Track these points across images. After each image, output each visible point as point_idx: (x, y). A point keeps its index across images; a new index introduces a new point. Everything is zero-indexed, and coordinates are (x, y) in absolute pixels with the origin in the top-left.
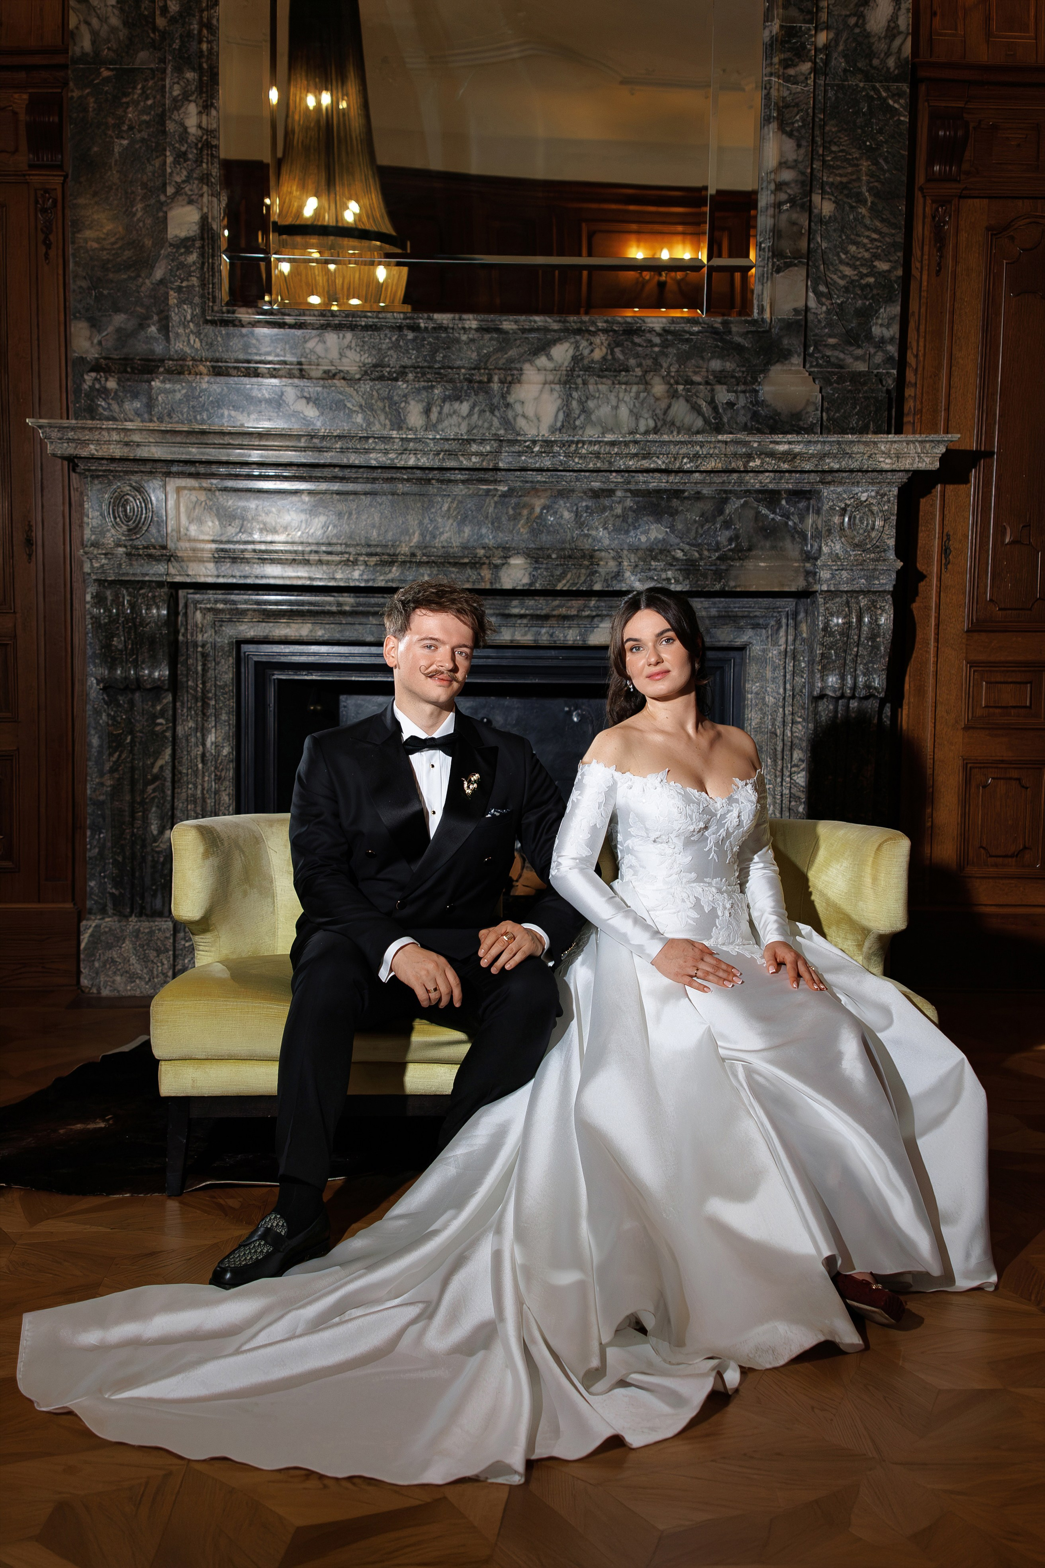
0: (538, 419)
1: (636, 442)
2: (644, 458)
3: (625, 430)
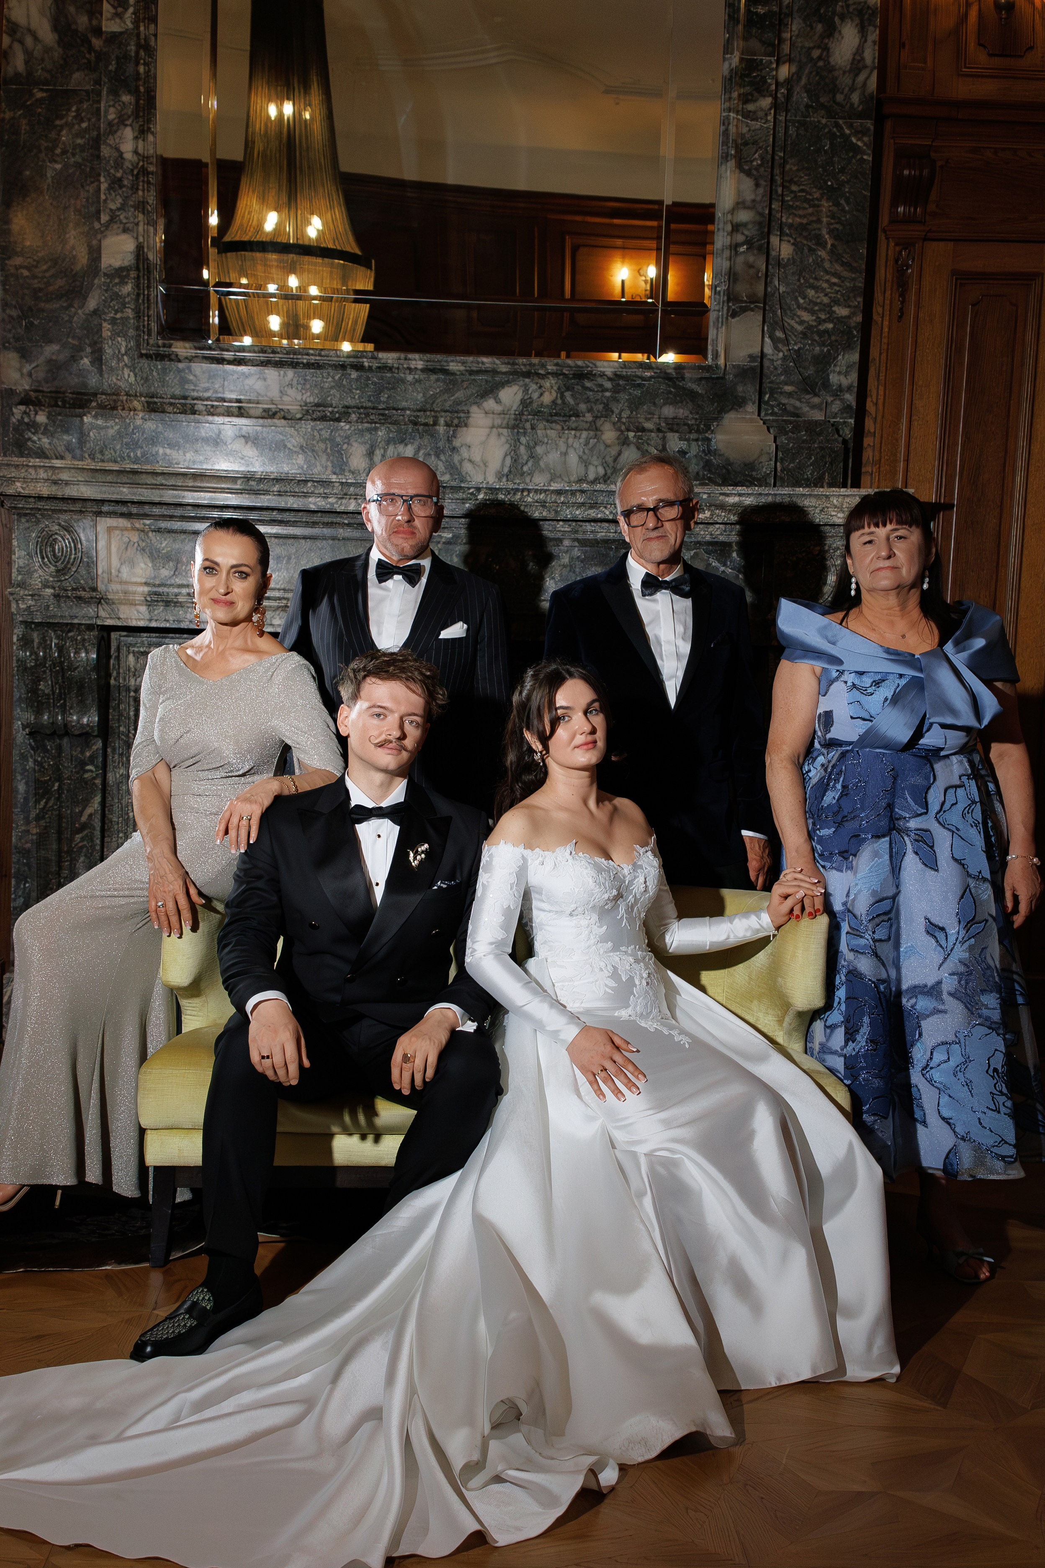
0: (485, 465)
1: (582, 492)
2: (591, 507)
3: (574, 478)
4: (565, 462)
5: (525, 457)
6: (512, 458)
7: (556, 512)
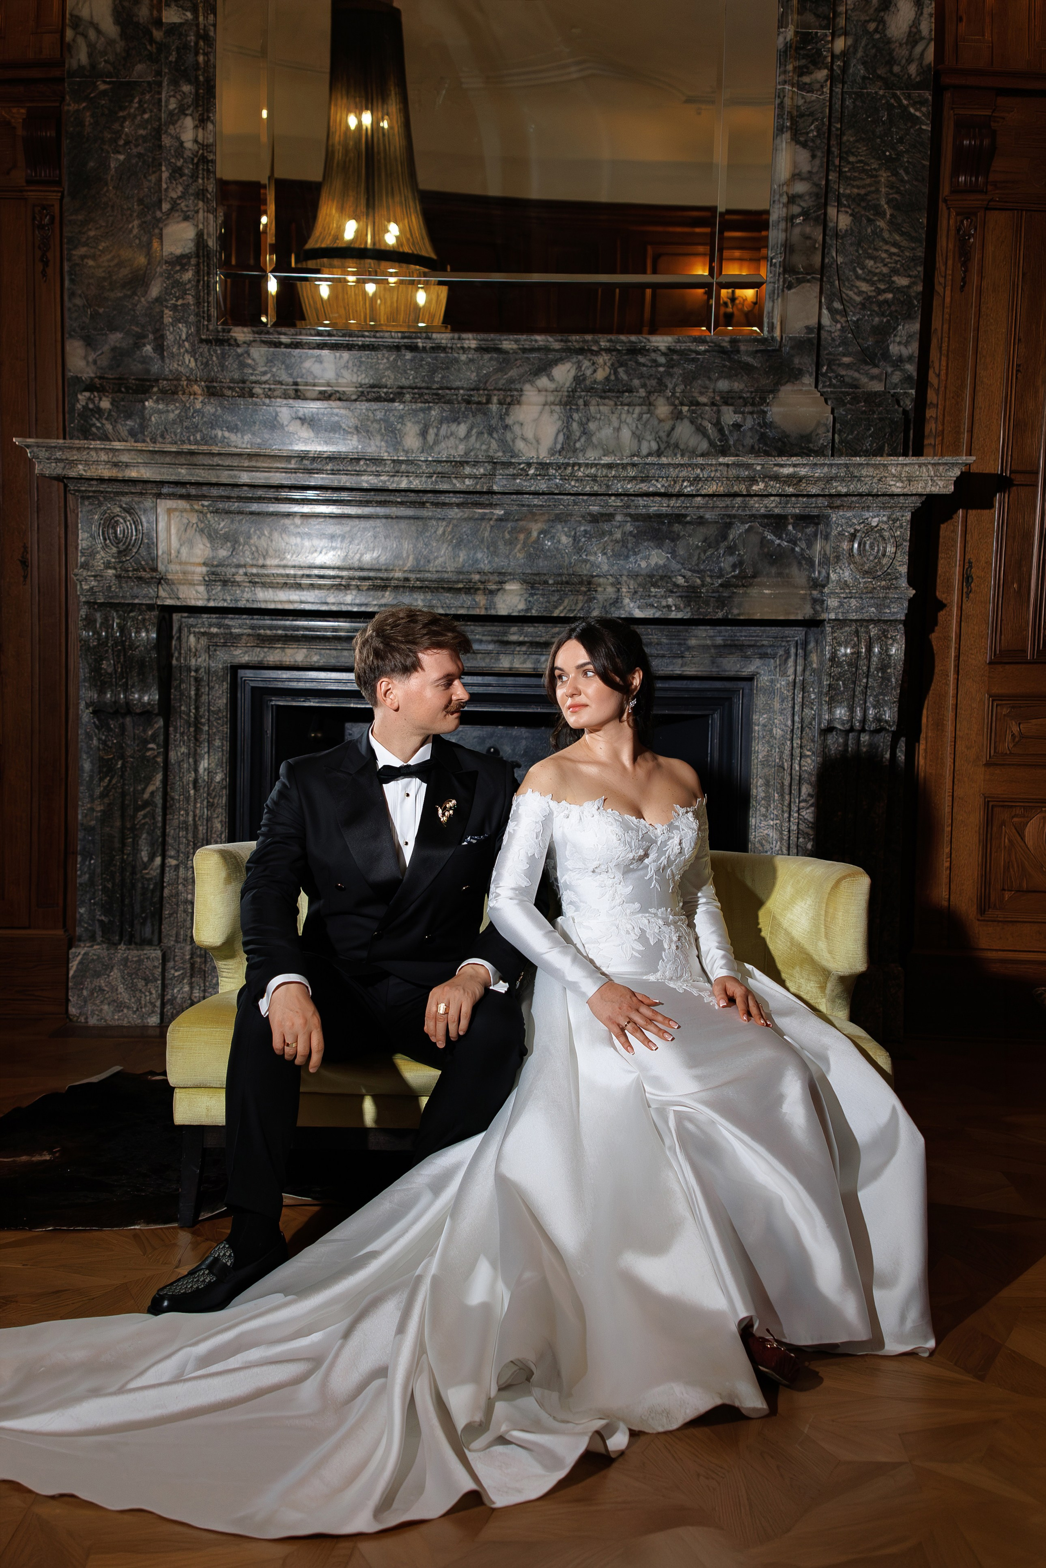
0: (538, 442)
1: (634, 465)
2: (643, 481)
3: (627, 452)
4: (618, 438)
5: (578, 434)
6: (564, 434)
7: (608, 486)
